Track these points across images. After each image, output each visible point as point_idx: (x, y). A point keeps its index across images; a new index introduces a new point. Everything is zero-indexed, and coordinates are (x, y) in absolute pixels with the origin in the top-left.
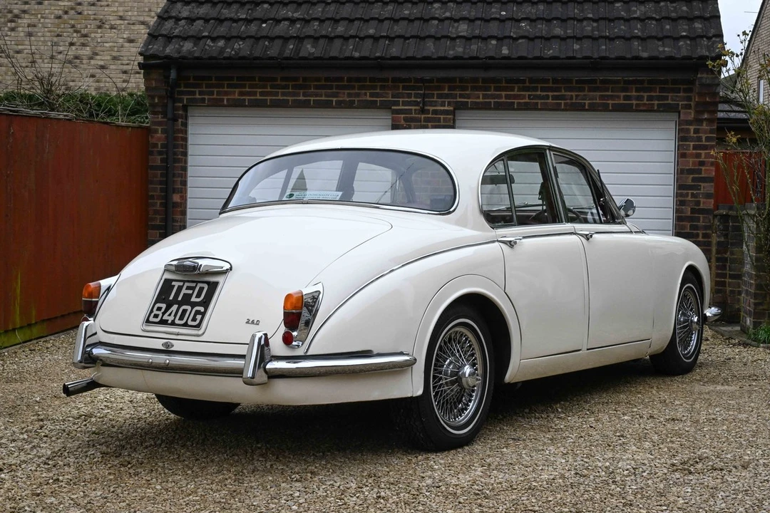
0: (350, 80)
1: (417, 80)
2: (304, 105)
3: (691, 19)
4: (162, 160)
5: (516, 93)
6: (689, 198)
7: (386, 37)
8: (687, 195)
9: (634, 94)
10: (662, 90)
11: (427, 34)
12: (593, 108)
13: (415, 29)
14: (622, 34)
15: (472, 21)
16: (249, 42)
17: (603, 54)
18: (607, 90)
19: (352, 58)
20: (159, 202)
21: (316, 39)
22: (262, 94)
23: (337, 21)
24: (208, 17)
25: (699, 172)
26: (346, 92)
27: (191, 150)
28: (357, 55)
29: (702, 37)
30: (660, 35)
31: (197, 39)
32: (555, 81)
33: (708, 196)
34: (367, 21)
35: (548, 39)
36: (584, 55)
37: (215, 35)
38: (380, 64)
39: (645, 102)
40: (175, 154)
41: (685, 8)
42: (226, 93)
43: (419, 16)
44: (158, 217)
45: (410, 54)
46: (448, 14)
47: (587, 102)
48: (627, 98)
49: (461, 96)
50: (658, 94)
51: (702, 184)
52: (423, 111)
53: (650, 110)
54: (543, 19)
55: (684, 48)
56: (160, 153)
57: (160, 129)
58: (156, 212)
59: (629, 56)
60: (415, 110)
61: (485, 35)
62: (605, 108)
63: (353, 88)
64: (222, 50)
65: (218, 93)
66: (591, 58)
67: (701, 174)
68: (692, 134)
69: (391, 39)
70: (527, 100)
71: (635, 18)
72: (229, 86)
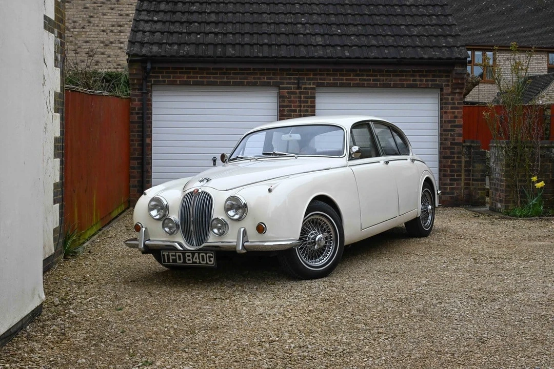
0: (254, 69)
1: (294, 70)
2: (227, 84)
3: (445, 36)
4: (138, 118)
5: (351, 77)
6: (449, 137)
7: (276, 45)
8: (448, 135)
9: (418, 78)
10: (433, 76)
11: (299, 43)
12: (395, 86)
13: (292, 39)
14: (410, 44)
15: (322, 35)
16: (193, 47)
17: (403, 56)
18: (403, 76)
19: (258, 57)
20: (137, 143)
21: (233, 45)
22: (201, 78)
23: (243, 34)
24: (163, 31)
25: (454, 122)
26: (252, 76)
27: (154, 111)
28: (261, 55)
29: (454, 46)
30: (431, 46)
31: (160, 44)
32: (374, 71)
33: (459, 135)
34: (261, 34)
35: (369, 47)
36: (392, 56)
37: (170, 42)
38: (276, 61)
39: (424, 83)
40: (147, 114)
41: (440, 30)
42: (179, 77)
43: (291, 32)
44: (137, 152)
45: (293, 55)
46: (308, 31)
47: (392, 83)
48: (414, 80)
49: (320, 79)
50: (431, 78)
51: (456, 129)
52: (299, 88)
53: (427, 87)
54: (363, 35)
55: (445, 54)
56: (137, 113)
57: (137, 99)
58: (135, 149)
59: (417, 57)
60: (294, 87)
61: (333, 44)
62: (402, 86)
63: (256, 74)
64: (178, 52)
65: (174, 77)
66: (396, 58)
67: (455, 123)
68: (450, 101)
69: (279, 46)
70: (358, 82)
71: (414, 35)
72: (181, 73)
